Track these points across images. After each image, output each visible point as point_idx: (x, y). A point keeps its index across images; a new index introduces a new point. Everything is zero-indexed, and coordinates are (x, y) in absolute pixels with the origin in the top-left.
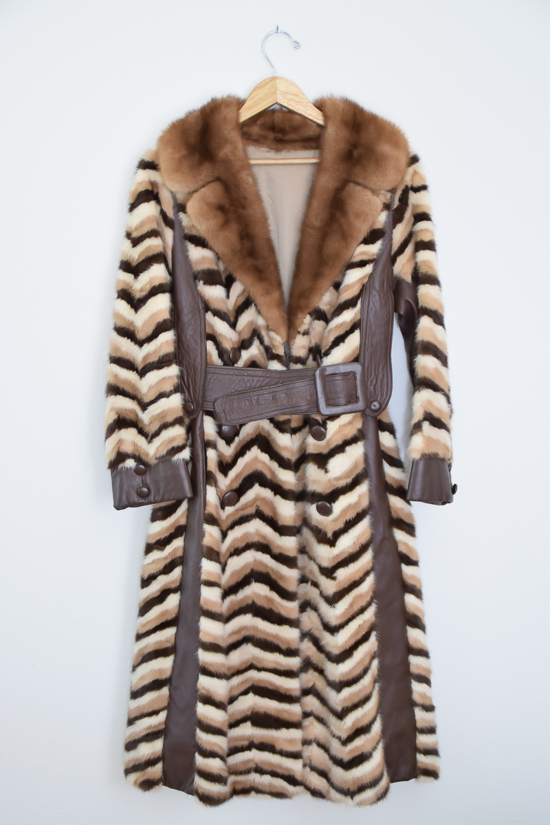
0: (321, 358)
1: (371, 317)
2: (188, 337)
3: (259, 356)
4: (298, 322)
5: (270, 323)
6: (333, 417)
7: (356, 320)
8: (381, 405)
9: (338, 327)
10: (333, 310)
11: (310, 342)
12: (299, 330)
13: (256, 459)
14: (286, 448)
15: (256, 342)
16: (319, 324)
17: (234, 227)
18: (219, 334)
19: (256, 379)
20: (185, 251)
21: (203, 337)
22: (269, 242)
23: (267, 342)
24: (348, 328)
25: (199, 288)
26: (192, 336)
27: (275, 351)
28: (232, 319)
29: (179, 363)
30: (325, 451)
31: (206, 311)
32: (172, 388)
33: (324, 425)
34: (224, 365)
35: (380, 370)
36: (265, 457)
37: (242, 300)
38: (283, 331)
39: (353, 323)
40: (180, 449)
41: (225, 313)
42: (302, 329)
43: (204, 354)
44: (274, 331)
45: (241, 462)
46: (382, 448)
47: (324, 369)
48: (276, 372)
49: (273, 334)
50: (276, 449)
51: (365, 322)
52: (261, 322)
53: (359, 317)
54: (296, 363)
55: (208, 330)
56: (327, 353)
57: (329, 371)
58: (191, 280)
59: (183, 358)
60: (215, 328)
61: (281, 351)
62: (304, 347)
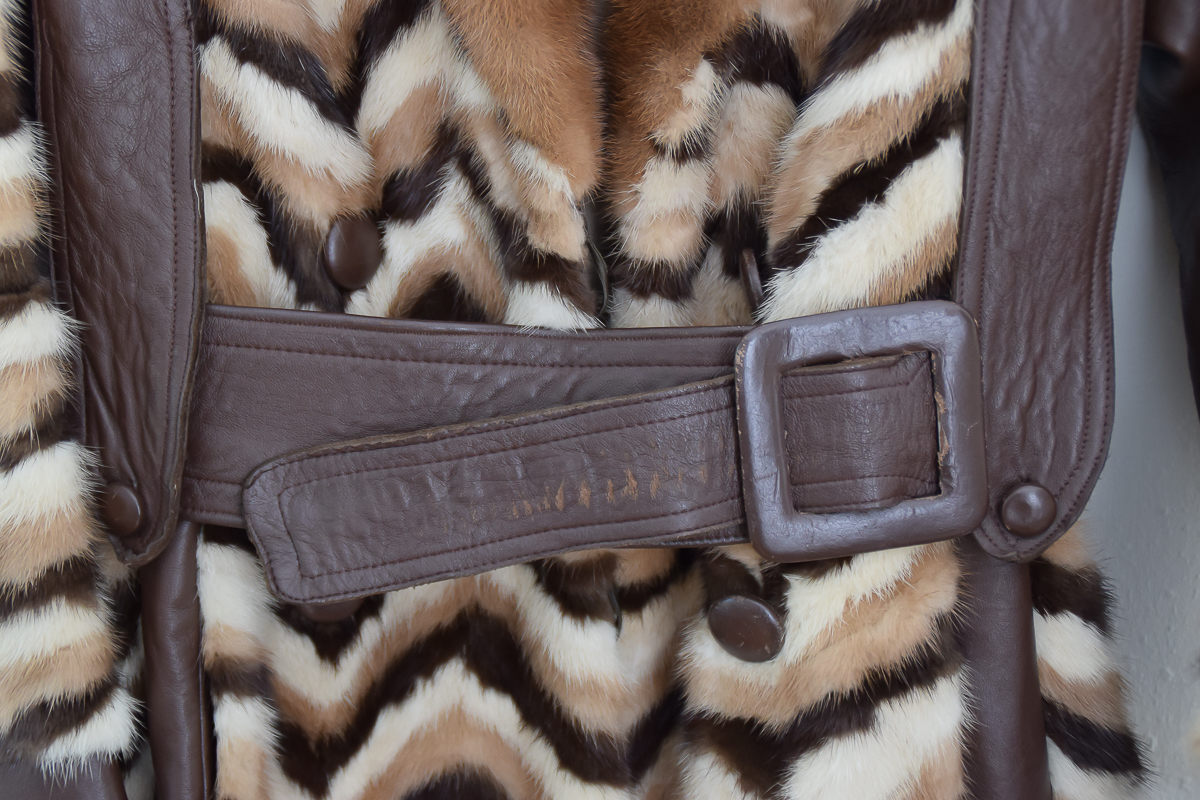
0: (766, 274)
1: (1027, 70)
2: (113, 165)
3: (469, 252)
4: (651, 98)
5: (515, 105)
6: (822, 562)
7: (944, 90)
8: (1051, 498)
9: (852, 123)
10: (827, 33)
11: (714, 190)
12: (659, 135)
13: (456, 719)
14: (592, 688)
15: (454, 190)
16: (758, 103)
18: (270, 155)
19: (451, 371)
21: (188, 163)
24: (904, 130)
26: (127, 159)
27: (539, 242)
28: (337, 76)
29: (69, 298)
30: (777, 716)
31: (203, 35)
32: (28, 422)
33: (773, 591)
35: (1056, 332)
36: (498, 711)
39: (930, 101)
40: (77, 711)
41: (296, 50)
42: (675, 129)
43: (189, 253)
44: (533, 142)
45: (394, 729)
46: (1048, 689)
47: (779, 337)
48: (545, 335)
49: (529, 157)
50: (548, 682)
51: (991, 98)
52: (471, 94)
53: (960, 72)
54: (642, 293)
55: (214, 131)
56: (794, 254)
57: (805, 344)
59: (89, 268)
60: (247, 119)
61: (566, 241)
62: (682, 215)
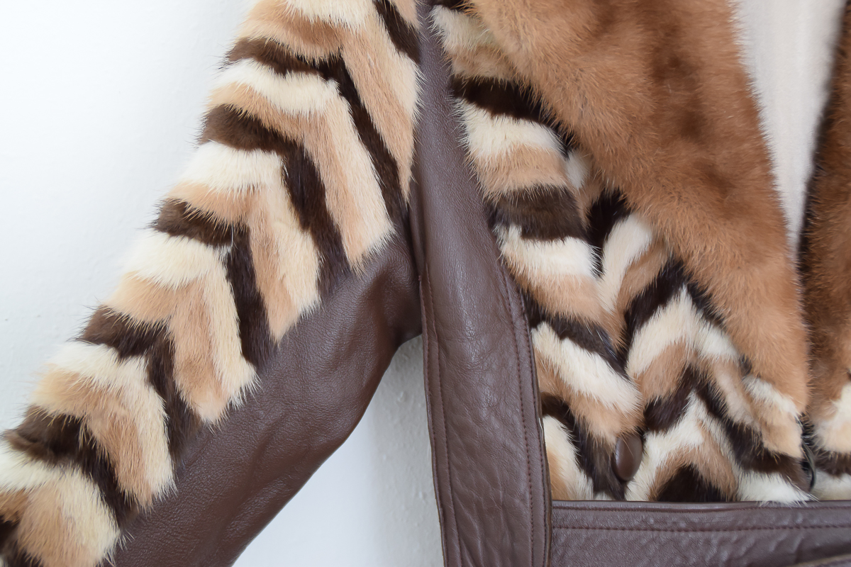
2: (484, 413)
3: (707, 452)
15: (696, 409)
17: (632, 37)
18: (581, 396)
19: (715, 537)
20: (454, 134)
21: (532, 406)
22: (742, 83)
23: (736, 407)
25: (506, 249)
26: (493, 408)
27: (771, 445)
28: (615, 340)
34: (596, 489)
37: (646, 276)
38: (799, 377)
41: (596, 328)
43: (537, 468)
49: (762, 390)
52: (715, 346)
54: (839, 474)
55: (546, 385)
58: (480, 225)
60: (566, 376)
61: (791, 445)
